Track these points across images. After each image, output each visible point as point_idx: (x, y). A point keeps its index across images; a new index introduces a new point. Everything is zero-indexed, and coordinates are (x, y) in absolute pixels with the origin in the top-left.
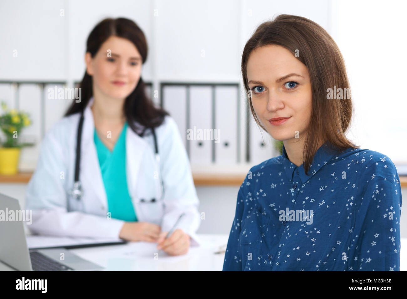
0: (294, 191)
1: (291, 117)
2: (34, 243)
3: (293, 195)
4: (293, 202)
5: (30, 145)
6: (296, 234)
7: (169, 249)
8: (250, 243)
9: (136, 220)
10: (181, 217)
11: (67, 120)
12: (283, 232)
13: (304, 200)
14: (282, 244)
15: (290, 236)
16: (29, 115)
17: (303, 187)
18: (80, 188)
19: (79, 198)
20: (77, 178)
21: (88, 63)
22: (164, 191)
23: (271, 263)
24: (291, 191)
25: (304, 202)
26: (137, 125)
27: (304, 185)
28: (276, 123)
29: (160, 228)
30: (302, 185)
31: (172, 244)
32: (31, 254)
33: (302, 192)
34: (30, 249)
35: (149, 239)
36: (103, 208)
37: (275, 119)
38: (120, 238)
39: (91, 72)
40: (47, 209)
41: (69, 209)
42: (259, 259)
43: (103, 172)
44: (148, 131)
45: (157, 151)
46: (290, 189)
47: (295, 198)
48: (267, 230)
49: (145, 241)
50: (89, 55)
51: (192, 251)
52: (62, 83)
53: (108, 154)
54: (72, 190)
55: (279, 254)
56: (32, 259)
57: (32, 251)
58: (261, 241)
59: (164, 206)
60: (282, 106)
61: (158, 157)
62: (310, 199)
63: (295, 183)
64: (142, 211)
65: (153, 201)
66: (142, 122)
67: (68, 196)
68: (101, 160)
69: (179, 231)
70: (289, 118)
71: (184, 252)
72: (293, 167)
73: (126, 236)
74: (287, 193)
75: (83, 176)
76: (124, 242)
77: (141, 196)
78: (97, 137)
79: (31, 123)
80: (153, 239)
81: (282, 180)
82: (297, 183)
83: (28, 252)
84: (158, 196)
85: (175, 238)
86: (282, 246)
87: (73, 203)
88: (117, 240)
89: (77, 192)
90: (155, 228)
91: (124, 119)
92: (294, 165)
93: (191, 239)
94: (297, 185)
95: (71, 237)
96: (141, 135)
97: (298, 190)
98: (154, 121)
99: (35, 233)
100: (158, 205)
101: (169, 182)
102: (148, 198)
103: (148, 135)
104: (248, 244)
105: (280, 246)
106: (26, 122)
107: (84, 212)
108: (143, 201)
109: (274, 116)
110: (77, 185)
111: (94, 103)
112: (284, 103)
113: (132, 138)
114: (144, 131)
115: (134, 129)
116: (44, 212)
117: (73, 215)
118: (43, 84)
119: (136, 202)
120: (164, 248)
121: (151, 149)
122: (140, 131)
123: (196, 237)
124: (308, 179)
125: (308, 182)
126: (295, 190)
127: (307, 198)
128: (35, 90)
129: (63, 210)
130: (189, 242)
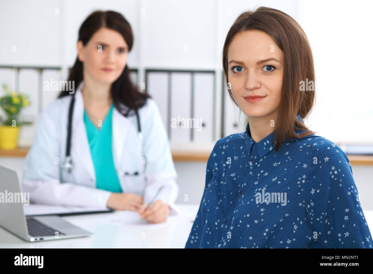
0: (252, 164)
1: (266, 96)
2: (30, 210)
3: (251, 168)
4: (251, 174)
5: (28, 123)
6: (248, 203)
7: (151, 218)
8: (208, 210)
9: (120, 191)
10: (160, 189)
11: (60, 101)
12: (239, 200)
13: (260, 173)
14: (236, 211)
15: (243, 204)
16: (27, 97)
17: (260, 161)
18: (71, 162)
19: (70, 171)
20: (68, 153)
21: (80, 51)
22: (145, 165)
23: (226, 227)
24: (249, 164)
25: (259, 175)
26: (122, 106)
27: (261, 160)
28: (252, 100)
29: (143, 198)
30: (260, 159)
31: (153, 213)
32: (27, 220)
33: (259, 166)
34: (27, 216)
35: (133, 208)
36: (91, 180)
37: (251, 96)
38: (108, 207)
39: (82, 58)
40: (43, 181)
41: (62, 181)
42: (216, 223)
43: (92, 148)
44: (132, 112)
45: (139, 130)
46: (249, 162)
47: (253, 171)
48: (225, 197)
49: (130, 210)
50: (81, 44)
51: (170, 220)
52: (58, 69)
53: (96, 132)
54: (64, 163)
55: (233, 219)
56: (28, 225)
57: (28, 218)
58: (217, 208)
59: (146, 179)
60: (259, 86)
61: (141, 135)
62: (264, 173)
63: (254, 157)
64: (126, 183)
65: (136, 174)
66: (127, 104)
67: (61, 169)
68: (90, 137)
69: (159, 201)
70: (264, 97)
71: (163, 221)
72: (252, 143)
73: (113, 205)
74: (246, 166)
75: (74, 151)
76: (111, 211)
77: (125, 169)
78: (86, 117)
79: (30, 103)
80: (137, 208)
81: (243, 153)
82: (256, 157)
83: (25, 218)
84: (140, 170)
85: (156, 208)
86: (236, 212)
87: (65, 175)
88: (104, 209)
89: (68, 166)
90: (138, 199)
91: (111, 101)
92: (253, 141)
93: (170, 208)
94: (255, 159)
95: (64, 206)
96: (126, 115)
97: (256, 164)
98: (137, 103)
99: (32, 202)
100: (141, 178)
101: (151, 158)
102: (132, 171)
103: (132, 115)
104: (206, 211)
105: (235, 212)
106: (25, 102)
107: (75, 183)
108: (127, 174)
109: (250, 94)
110: (68, 159)
111: (84, 86)
112: (260, 83)
113: (117, 118)
114: (128, 112)
115: (120, 110)
116: (40, 183)
117: (66, 186)
118: (41, 70)
119: (121, 174)
120: (146, 217)
121: (134, 128)
122: (124, 112)
123: (175, 207)
124: (265, 154)
125: (265, 157)
126: (254, 163)
127: (262, 171)
128: (34, 75)
129: (56, 182)
130: (168, 211)
